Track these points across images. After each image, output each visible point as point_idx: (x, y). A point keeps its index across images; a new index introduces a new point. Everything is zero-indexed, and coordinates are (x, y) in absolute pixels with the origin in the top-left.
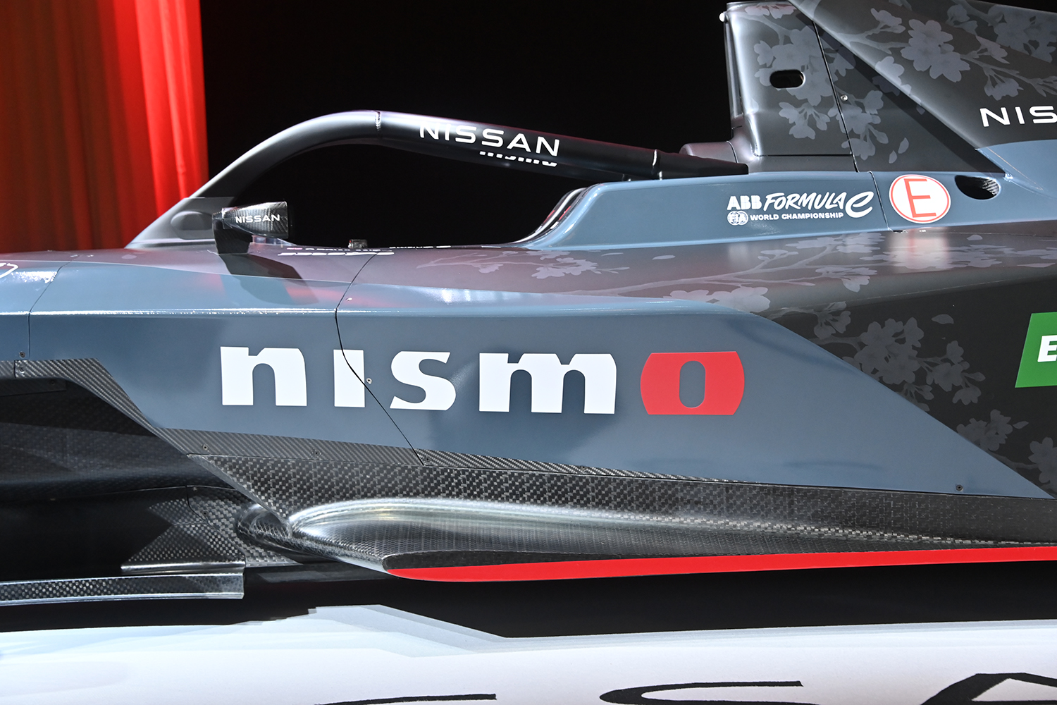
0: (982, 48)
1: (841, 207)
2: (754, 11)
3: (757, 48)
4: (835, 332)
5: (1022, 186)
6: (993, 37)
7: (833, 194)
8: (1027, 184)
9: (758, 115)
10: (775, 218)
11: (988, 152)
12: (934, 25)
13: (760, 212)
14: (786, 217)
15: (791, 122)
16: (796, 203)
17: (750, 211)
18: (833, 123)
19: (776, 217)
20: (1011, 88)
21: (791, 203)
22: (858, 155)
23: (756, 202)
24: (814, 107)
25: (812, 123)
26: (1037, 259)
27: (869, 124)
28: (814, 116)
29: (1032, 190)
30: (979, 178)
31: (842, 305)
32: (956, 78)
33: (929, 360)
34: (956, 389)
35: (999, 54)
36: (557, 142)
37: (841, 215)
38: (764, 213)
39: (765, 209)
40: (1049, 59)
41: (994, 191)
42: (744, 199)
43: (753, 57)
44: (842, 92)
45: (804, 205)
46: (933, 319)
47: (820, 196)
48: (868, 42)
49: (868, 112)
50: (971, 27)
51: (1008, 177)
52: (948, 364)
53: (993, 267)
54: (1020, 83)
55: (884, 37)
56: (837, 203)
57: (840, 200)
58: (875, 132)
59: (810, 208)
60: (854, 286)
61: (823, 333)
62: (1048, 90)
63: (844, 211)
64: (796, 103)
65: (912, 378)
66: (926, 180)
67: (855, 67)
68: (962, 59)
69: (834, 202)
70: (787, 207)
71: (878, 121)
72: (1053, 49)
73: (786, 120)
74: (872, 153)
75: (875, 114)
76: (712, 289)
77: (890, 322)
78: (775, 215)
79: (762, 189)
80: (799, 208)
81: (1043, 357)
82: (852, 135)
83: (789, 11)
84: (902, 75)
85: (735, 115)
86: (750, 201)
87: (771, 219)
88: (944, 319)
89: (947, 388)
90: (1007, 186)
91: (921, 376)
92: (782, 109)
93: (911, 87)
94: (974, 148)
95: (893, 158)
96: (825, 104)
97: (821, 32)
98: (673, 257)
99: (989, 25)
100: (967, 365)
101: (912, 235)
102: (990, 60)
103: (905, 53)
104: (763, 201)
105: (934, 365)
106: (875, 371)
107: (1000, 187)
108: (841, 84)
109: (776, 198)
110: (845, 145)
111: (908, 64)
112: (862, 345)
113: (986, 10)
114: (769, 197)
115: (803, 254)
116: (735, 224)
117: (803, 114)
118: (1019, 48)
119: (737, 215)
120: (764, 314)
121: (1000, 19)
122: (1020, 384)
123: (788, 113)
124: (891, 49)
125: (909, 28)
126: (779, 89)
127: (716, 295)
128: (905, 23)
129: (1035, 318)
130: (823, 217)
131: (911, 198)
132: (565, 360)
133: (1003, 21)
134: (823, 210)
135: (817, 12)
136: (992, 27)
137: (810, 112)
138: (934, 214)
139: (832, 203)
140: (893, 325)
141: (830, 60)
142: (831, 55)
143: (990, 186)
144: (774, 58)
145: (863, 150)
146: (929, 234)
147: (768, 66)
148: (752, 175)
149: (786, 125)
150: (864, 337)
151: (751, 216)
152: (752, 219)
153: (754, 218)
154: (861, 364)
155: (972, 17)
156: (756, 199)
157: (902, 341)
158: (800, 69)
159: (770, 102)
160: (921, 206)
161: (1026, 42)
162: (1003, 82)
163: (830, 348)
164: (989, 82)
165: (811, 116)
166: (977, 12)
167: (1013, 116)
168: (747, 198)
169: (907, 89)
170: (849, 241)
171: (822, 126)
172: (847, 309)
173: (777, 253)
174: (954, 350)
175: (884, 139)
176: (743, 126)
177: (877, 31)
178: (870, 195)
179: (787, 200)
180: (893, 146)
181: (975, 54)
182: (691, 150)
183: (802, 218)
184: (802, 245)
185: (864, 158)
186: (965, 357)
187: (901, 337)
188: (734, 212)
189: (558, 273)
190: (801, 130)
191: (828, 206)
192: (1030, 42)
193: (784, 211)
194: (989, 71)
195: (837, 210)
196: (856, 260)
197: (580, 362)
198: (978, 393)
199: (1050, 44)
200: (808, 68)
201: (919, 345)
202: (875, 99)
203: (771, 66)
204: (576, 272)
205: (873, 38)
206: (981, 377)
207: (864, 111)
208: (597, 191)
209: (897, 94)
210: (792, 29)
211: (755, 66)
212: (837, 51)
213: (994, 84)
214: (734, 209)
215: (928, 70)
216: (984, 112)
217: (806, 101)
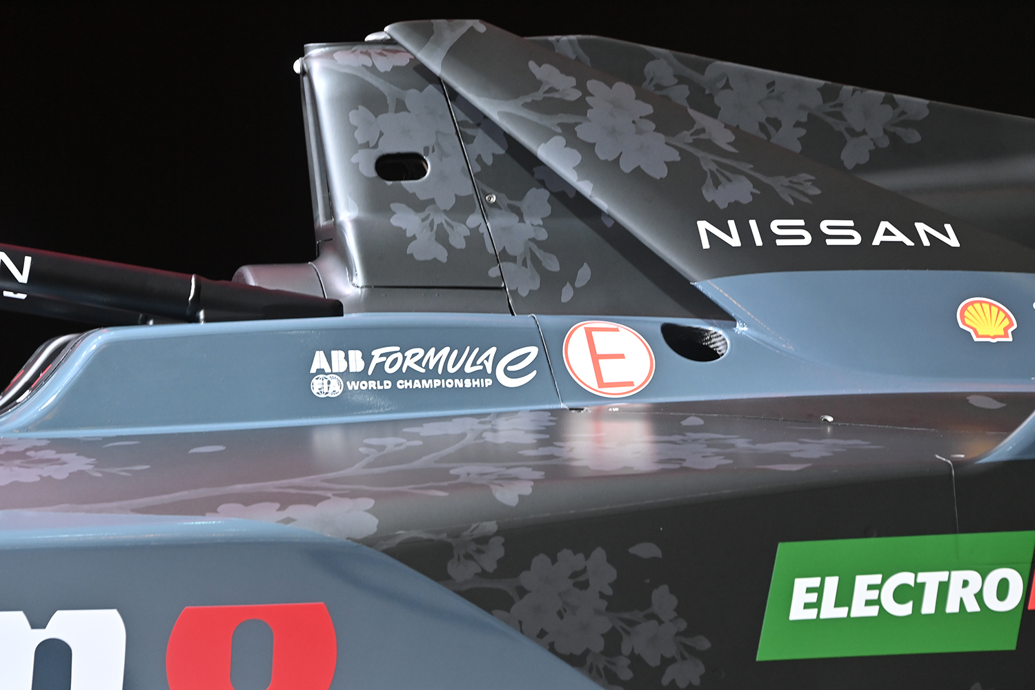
0: (696, 127)
1: (489, 371)
2: (347, 58)
3: (354, 117)
4: (480, 571)
5: (762, 341)
6: (713, 111)
7: (477, 350)
8: (769, 340)
9: (358, 223)
10: (386, 387)
11: (711, 287)
12: (624, 90)
13: (362, 376)
14: (402, 384)
15: (409, 234)
16: (419, 363)
17: (346, 375)
18: (475, 238)
19: (388, 384)
20: (741, 190)
21: (410, 363)
22: (513, 288)
23: (356, 361)
24: (445, 212)
25: (442, 237)
26: (785, 458)
27: (530, 240)
28: (445, 225)
29: (777, 349)
30: (697, 329)
31: (491, 526)
32: (660, 172)
33: (626, 615)
34: (666, 662)
35: (723, 138)
36: (28, 261)
37: (489, 382)
38: (368, 379)
39: (370, 372)
40: (797, 148)
41: (720, 348)
42: (337, 355)
43: (347, 131)
44: (488, 190)
45: (431, 367)
46: (632, 550)
47: (455, 353)
48: (525, 114)
49: (528, 222)
50: (680, 94)
51: (740, 328)
52: (654, 623)
53: (719, 469)
54: (756, 183)
55: (550, 105)
56: (482, 364)
57: (487, 359)
58: (539, 253)
59: (440, 371)
60: (508, 496)
61: (462, 571)
62: (797, 195)
63: (493, 376)
64: (418, 205)
65: (598, 645)
66: (617, 330)
67: (507, 152)
68: (667, 143)
69: (479, 362)
70: (404, 370)
71: (543, 235)
72: (802, 132)
73: (401, 232)
74: (536, 285)
75: (539, 225)
76: (285, 500)
77: (565, 555)
78: (385, 382)
79: (365, 341)
80: (423, 371)
81: (798, 612)
82: (503, 256)
83: (402, 60)
84: (576, 167)
85: (321, 221)
86: (347, 358)
87: (380, 387)
88: (647, 550)
89: (653, 661)
90: (739, 341)
91: (613, 641)
92: (394, 213)
93: (592, 185)
94: (688, 282)
95: (567, 294)
96: (462, 208)
97: (453, 95)
98: (221, 448)
99: (707, 92)
100: (683, 625)
101: (598, 415)
102: (709, 146)
103: (583, 132)
104: (367, 359)
105: (632, 623)
106: (542, 634)
107: (728, 342)
108: (485, 177)
109: (387, 355)
110: (494, 272)
111: (587, 149)
112: (522, 592)
113: (701, 69)
114: (376, 353)
115: (431, 445)
116: (323, 396)
117: (428, 221)
118: (753, 129)
119: (325, 381)
120: (370, 542)
121: (724, 81)
122: (762, 656)
123: (405, 220)
124: (560, 125)
125: (586, 93)
126: (389, 183)
127: (293, 511)
128: (581, 86)
129: (785, 551)
130: (461, 385)
131: (596, 358)
132: (38, 622)
133: (727, 86)
134: (461, 374)
135: (445, 64)
136: (711, 96)
137: (440, 219)
138: (631, 384)
139: (474, 364)
140: (569, 560)
141: (468, 139)
142: (469, 131)
143: (713, 340)
144: (381, 134)
145: (521, 281)
146: (624, 415)
147: (371, 146)
148: (349, 318)
149: (402, 239)
150: (526, 579)
151: (348, 383)
152: (350, 388)
153: (352, 386)
154: (520, 623)
155: (681, 80)
156: (356, 357)
157: (584, 585)
158: (421, 152)
159: (376, 203)
160: (611, 371)
161: (763, 120)
162: (729, 180)
163: (471, 596)
164: (709, 181)
165: (440, 225)
166: (689, 72)
167: (745, 233)
168: (342, 354)
169: (586, 188)
170: (502, 424)
171: (458, 242)
172: (498, 533)
173: (390, 442)
174: (663, 599)
175: (553, 265)
176: (334, 239)
177: (539, 96)
178: (534, 351)
179: (404, 358)
180: (568, 275)
181: (686, 136)
182: (251, 276)
183: (427, 386)
184: (429, 430)
185: (524, 293)
186: (680, 611)
187: (582, 578)
188: (321, 376)
189: (30, 475)
190: (424, 248)
191: (469, 369)
192: (768, 119)
193: (399, 375)
194: (708, 163)
195: (482, 374)
196: (509, 456)
197: (63, 625)
198: (701, 669)
199: (798, 124)
200: (433, 151)
201: (609, 591)
202: (538, 200)
203: (376, 146)
204: (59, 473)
205: (534, 106)
206: (704, 644)
207: (522, 220)
208: (97, 340)
209: (572, 195)
210: (407, 89)
211: (352, 145)
212: (478, 125)
213: (717, 184)
214: (320, 371)
215: (617, 160)
216: (703, 226)
217: (432, 201)
